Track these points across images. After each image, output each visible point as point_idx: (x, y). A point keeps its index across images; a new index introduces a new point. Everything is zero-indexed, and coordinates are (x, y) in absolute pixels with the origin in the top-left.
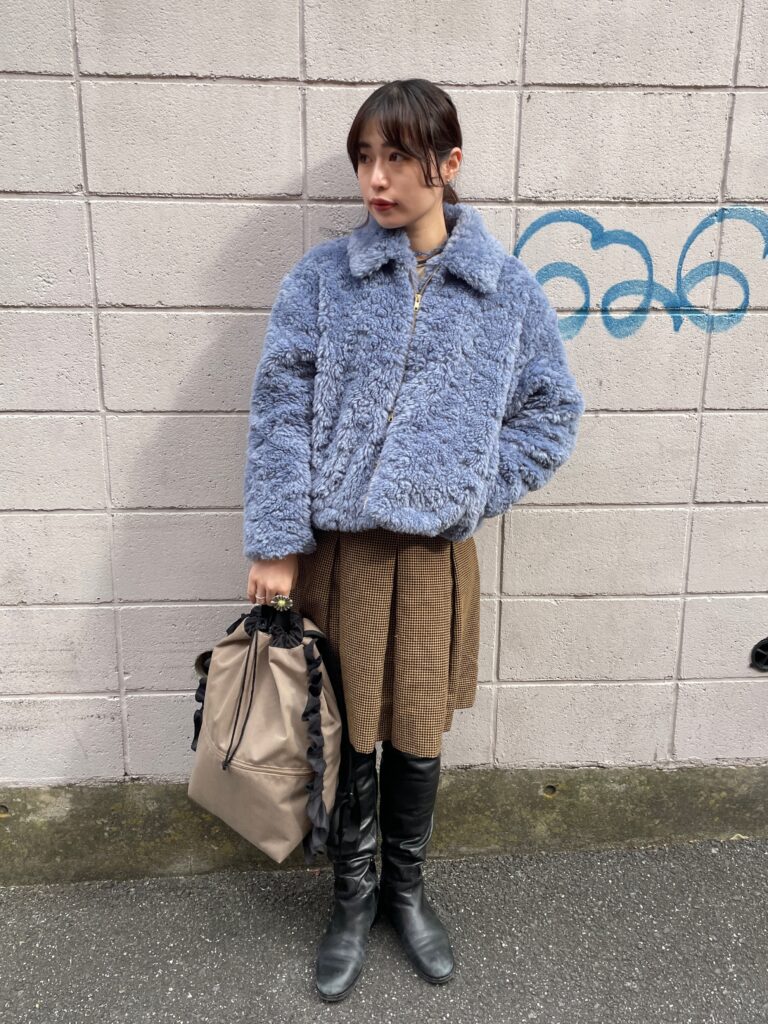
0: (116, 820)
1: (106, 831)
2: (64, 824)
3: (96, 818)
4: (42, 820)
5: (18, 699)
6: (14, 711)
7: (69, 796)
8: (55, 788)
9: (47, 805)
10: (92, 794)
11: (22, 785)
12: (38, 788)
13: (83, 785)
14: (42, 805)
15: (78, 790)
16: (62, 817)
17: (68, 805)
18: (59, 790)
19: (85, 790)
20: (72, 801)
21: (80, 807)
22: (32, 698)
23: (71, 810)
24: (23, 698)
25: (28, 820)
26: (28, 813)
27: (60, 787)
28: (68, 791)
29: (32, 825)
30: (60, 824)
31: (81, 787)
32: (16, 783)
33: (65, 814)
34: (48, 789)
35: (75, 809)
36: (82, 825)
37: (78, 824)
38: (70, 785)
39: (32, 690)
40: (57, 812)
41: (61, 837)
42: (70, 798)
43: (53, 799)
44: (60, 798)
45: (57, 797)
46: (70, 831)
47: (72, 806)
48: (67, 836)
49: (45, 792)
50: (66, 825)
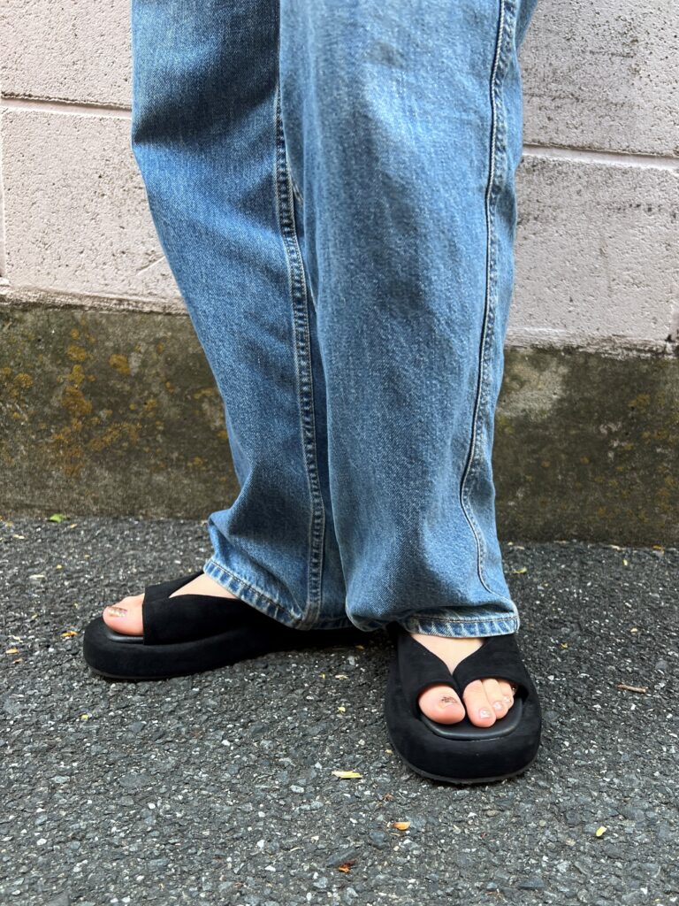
0: (634, 427)
1: (611, 448)
2: (544, 425)
3: (599, 421)
4: (507, 414)
7: (563, 370)
8: (543, 351)
9: (522, 384)
10: (604, 370)
13: (591, 350)
14: (515, 385)
15: (581, 361)
16: (542, 412)
17: (558, 390)
18: (548, 357)
19: (593, 362)
20: (567, 381)
21: (577, 396)
22: (540, 155)
23: (561, 401)
27: (551, 350)
28: (562, 361)
30: (536, 427)
31: (588, 355)
33: (549, 406)
34: (530, 351)
35: (569, 400)
36: (573, 432)
37: (567, 428)
38: (570, 350)
39: (543, 138)
40: (537, 400)
41: (534, 452)
42: (564, 376)
43: (534, 375)
44: (547, 374)
45: (542, 370)
46: (551, 441)
47: (565, 391)
48: (544, 450)
49: (523, 357)
50: (546, 428)
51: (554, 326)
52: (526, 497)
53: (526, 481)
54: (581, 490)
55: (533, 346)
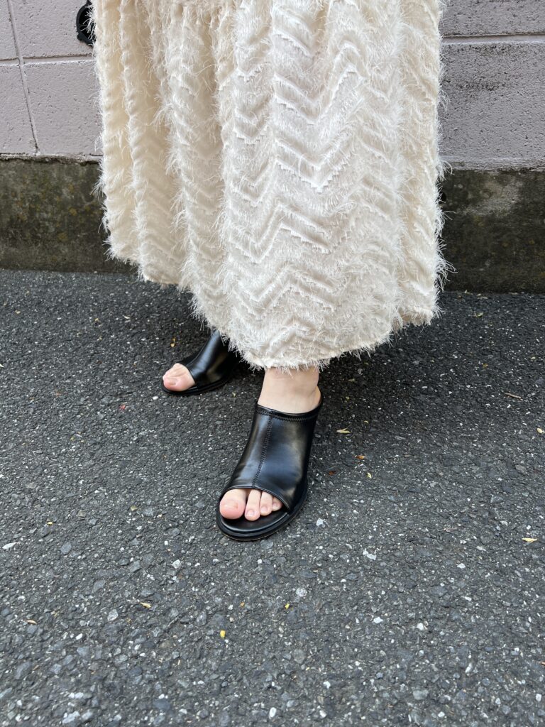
2: (505, 220)
4: (480, 214)
5: (490, 42)
6: (483, 60)
7: (520, 184)
8: (506, 172)
9: (491, 195)
11: (468, 167)
12: (486, 172)
13: (539, 170)
14: (486, 195)
15: (533, 177)
16: (504, 212)
17: (516, 197)
18: (509, 176)
19: (540, 178)
20: (521, 191)
21: (528, 201)
22: (508, 41)
23: (517, 204)
24: (497, 41)
25: (465, 212)
26: (467, 203)
27: (512, 172)
28: (519, 178)
29: (468, 220)
30: (500, 221)
31: (537, 174)
32: (461, 164)
33: (508, 208)
34: (497, 173)
35: (523, 203)
36: (525, 224)
37: (521, 221)
38: (524, 171)
39: (510, 30)
40: (500, 204)
41: (498, 237)
42: (520, 188)
43: (500, 188)
44: (507, 187)
45: (504, 185)
46: (510, 230)
47: (520, 198)
48: (504, 236)
49: (492, 177)
50: (507, 222)
51: (514, 156)
52: (492, 265)
53: (492, 256)
54: (528, 261)
55: (499, 170)
